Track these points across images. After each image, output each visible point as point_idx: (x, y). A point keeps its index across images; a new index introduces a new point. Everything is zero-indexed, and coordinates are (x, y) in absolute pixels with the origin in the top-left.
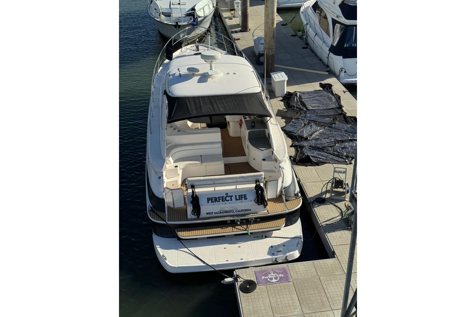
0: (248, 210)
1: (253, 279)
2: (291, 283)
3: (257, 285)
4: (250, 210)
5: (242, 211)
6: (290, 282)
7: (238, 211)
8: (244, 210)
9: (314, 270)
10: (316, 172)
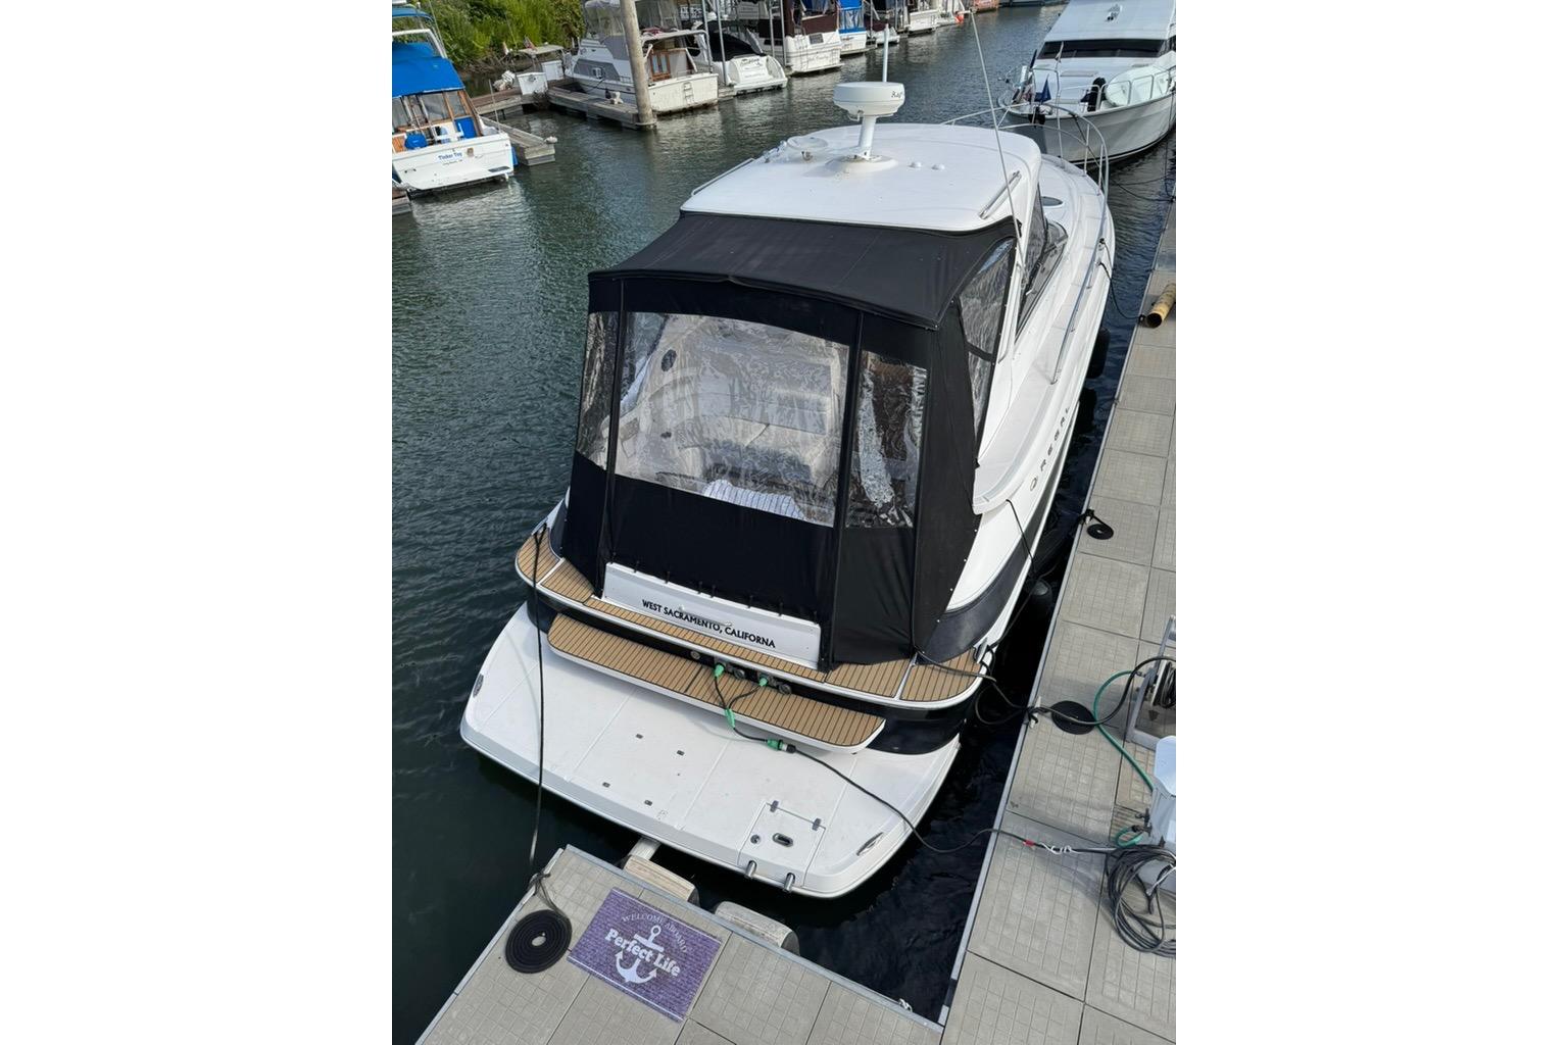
0: (765, 642)
1: (579, 919)
2: (672, 1029)
3: (567, 953)
4: (772, 643)
5: (745, 636)
6: (677, 1021)
7: (734, 632)
8: (752, 638)
9: (805, 1023)
10: (1143, 596)
